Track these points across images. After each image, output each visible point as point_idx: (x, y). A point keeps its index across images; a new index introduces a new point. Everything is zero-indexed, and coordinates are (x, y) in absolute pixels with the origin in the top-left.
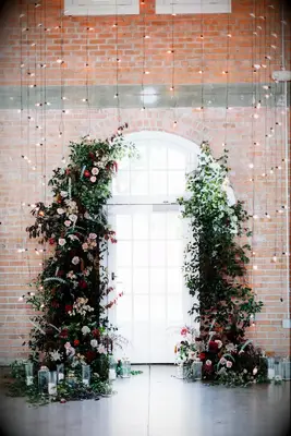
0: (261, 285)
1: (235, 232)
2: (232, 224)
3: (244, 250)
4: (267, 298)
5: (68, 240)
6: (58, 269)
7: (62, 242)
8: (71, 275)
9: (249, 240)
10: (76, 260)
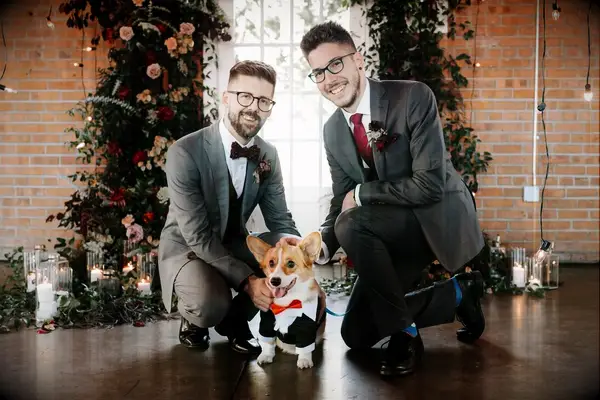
0: (488, 127)
1: (444, 30)
2: (441, 18)
3: (460, 63)
4: (497, 149)
5: (138, 30)
6: (118, 84)
7: (126, 33)
8: (145, 97)
9: (468, 46)
10: (154, 70)
